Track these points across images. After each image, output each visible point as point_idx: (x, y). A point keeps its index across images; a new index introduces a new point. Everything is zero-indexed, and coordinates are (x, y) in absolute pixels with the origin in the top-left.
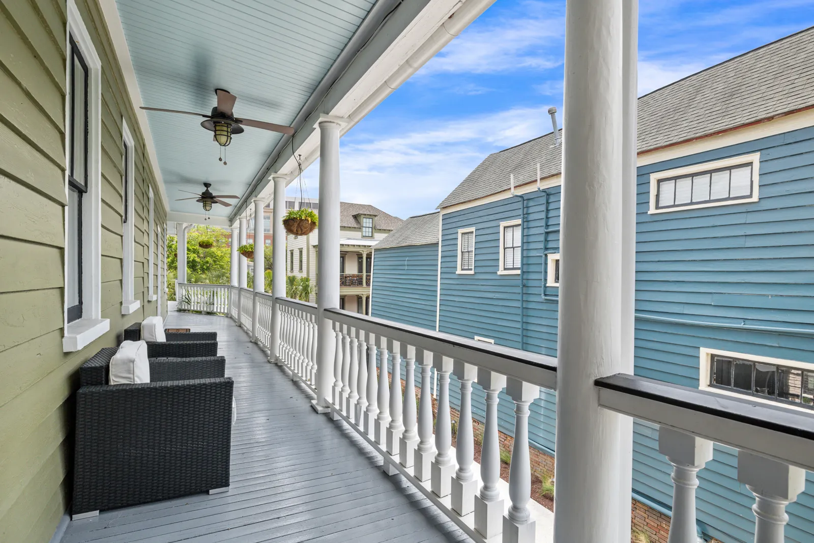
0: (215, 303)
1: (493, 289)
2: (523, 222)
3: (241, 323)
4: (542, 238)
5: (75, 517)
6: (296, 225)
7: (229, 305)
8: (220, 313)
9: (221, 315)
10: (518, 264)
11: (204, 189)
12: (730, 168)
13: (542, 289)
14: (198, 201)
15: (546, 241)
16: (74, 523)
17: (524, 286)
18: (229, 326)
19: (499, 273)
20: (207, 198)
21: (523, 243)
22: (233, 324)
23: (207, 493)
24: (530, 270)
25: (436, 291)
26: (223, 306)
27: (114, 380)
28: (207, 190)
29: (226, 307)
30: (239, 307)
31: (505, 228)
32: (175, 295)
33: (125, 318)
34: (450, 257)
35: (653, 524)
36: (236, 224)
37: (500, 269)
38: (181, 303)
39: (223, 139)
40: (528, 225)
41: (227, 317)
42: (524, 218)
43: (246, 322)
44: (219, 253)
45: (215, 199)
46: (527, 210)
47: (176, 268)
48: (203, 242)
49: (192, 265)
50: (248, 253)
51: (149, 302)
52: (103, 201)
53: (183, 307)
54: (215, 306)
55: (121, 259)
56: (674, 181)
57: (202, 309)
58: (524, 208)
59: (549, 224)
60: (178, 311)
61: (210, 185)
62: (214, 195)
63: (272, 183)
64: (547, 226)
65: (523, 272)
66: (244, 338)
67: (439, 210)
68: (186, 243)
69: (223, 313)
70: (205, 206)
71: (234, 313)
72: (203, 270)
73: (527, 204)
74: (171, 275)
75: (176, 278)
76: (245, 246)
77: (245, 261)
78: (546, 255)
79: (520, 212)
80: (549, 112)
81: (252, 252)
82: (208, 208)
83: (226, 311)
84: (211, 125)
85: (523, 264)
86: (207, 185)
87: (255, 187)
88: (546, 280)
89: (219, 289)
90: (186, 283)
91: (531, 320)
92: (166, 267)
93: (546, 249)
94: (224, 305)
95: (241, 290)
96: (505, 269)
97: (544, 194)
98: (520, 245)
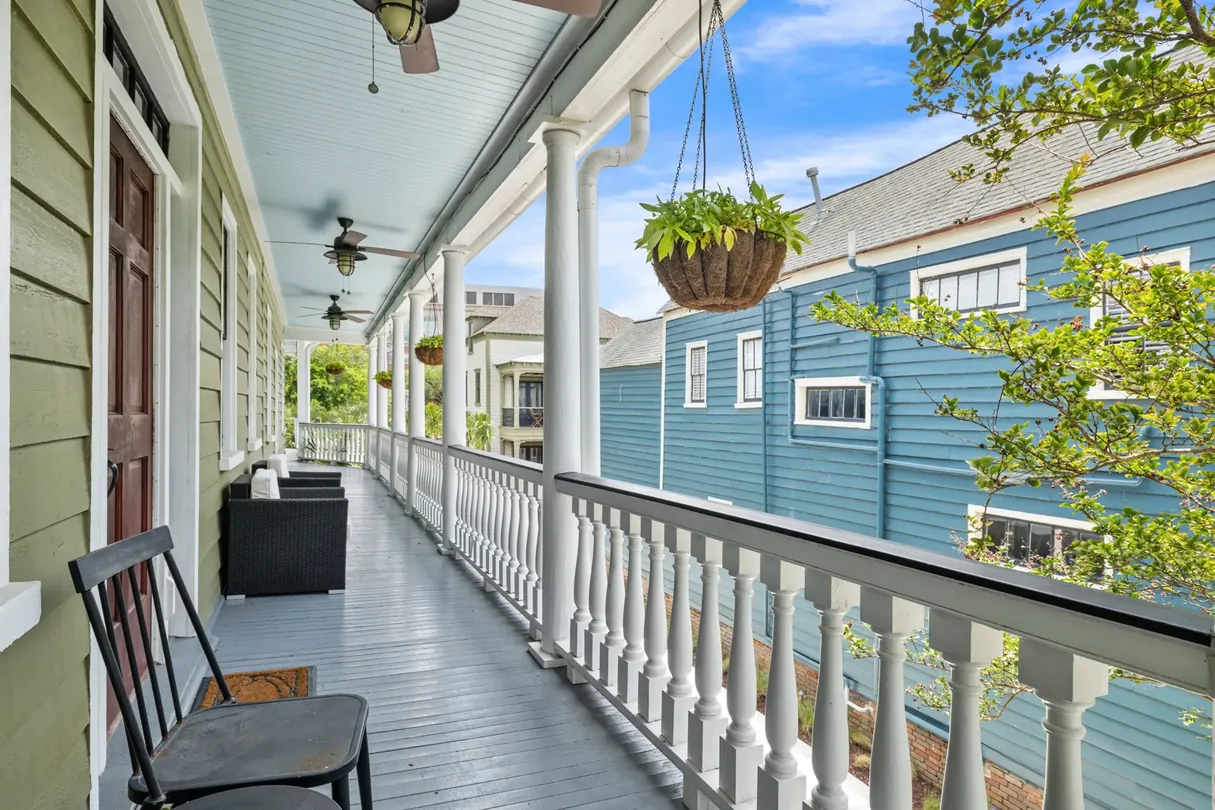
0: (348, 450)
1: (729, 429)
2: (765, 334)
3: (380, 475)
4: (787, 357)
5: (228, 597)
6: (428, 353)
7: (367, 451)
8: (354, 463)
9: (356, 466)
10: (760, 395)
11: (330, 303)
12: (997, 266)
13: (788, 429)
14: (323, 318)
15: (793, 360)
16: (228, 603)
17: (766, 423)
18: (366, 479)
19: (737, 406)
20: (335, 314)
21: (765, 364)
22: (370, 476)
23: (327, 592)
24: (776, 402)
25: (659, 433)
26: (358, 454)
27: (255, 495)
28: (335, 304)
29: (363, 454)
30: (376, 453)
31: (744, 341)
32: (294, 441)
33: (251, 454)
34: (676, 383)
35: (921, 748)
36: (374, 342)
37: (739, 400)
38: (302, 450)
39: (346, 269)
40: (772, 338)
41: (363, 468)
42: (765, 328)
43: (385, 472)
44: (359, 378)
45: (344, 315)
46: (771, 317)
47: (295, 401)
48: (332, 366)
49: (318, 394)
50: (386, 381)
51: (267, 443)
52: (239, 345)
53: (306, 456)
54: (349, 453)
55: (247, 396)
56: (956, 278)
57: (331, 459)
58: (765, 314)
59: (798, 336)
60: (298, 461)
61: (338, 297)
62: (343, 310)
63: (408, 301)
64: (794, 340)
65: (766, 405)
66: (383, 491)
67: (661, 315)
68: (309, 361)
69: (359, 464)
70: (332, 324)
71: (373, 464)
72: (336, 403)
73: (771, 308)
74: (289, 411)
75: (295, 415)
76: (383, 373)
77: (385, 392)
78: (793, 380)
79: (760, 320)
80: (808, 173)
81: (391, 381)
82: (335, 326)
83: (362, 461)
84: (335, 255)
85: (765, 394)
86: (334, 298)
87: (393, 299)
88: (793, 415)
89: (353, 430)
90: (309, 421)
91: (778, 473)
92: (283, 401)
93: (793, 372)
94: (360, 452)
95: (379, 430)
96: (745, 400)
97: (789, 295)
98: (761, 366)
